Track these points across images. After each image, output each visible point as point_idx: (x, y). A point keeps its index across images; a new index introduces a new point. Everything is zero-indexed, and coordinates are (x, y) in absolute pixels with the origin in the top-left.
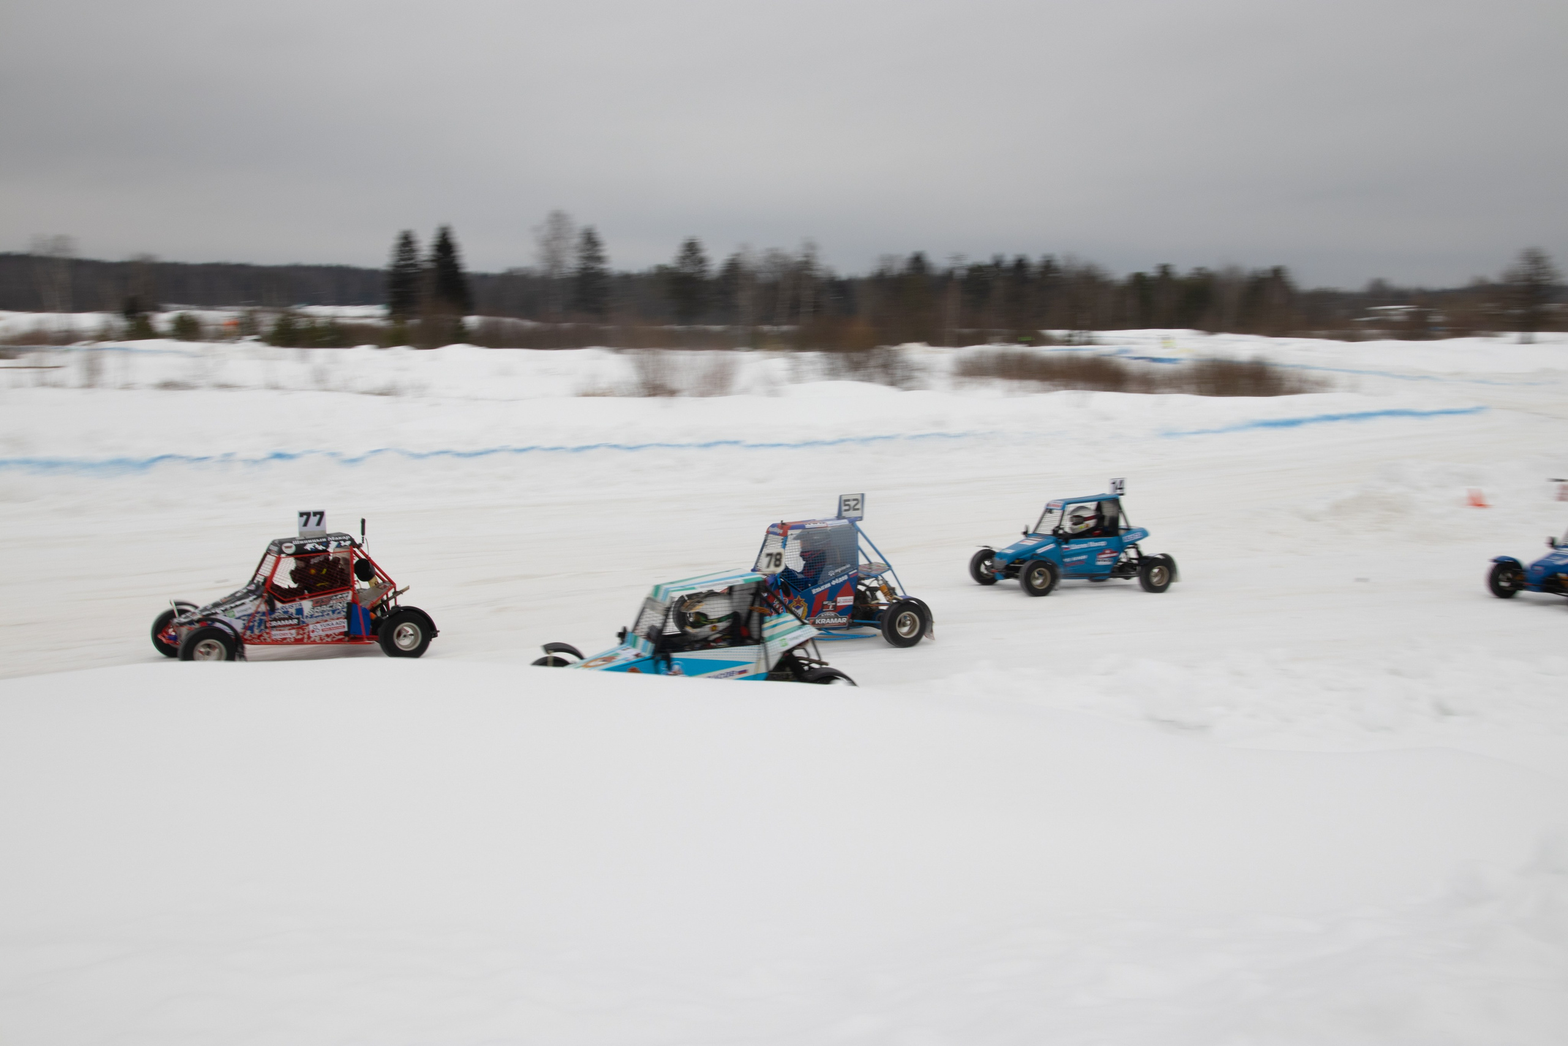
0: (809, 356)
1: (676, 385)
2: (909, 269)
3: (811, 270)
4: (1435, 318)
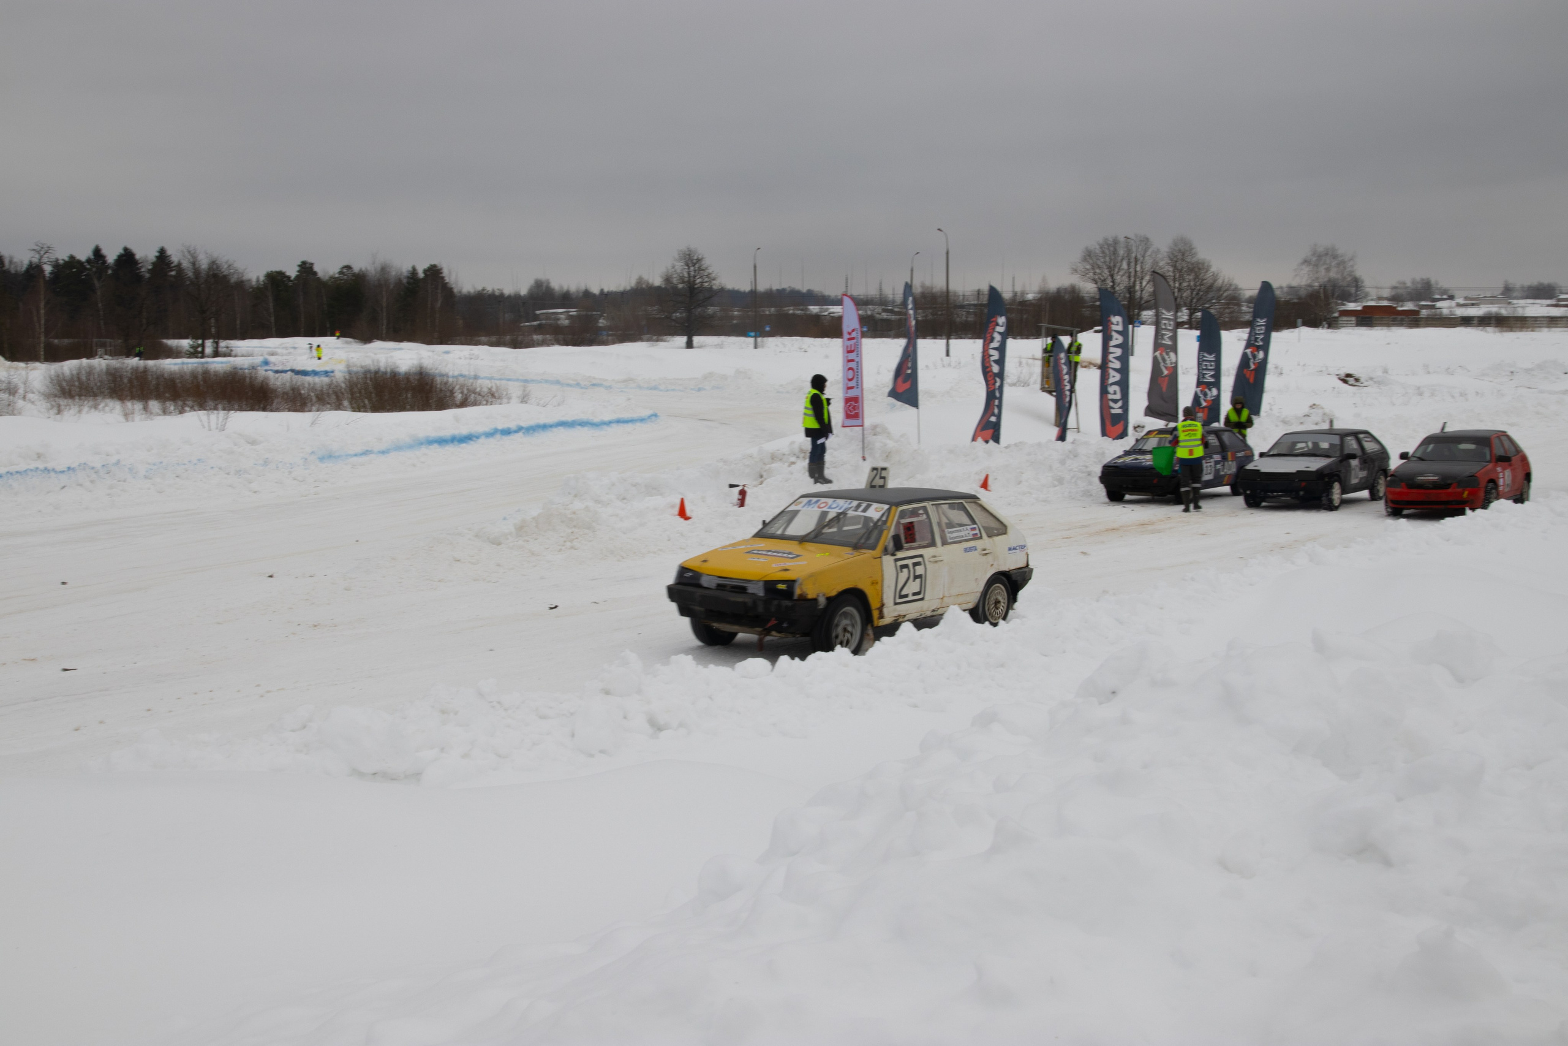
4: (602, 322)
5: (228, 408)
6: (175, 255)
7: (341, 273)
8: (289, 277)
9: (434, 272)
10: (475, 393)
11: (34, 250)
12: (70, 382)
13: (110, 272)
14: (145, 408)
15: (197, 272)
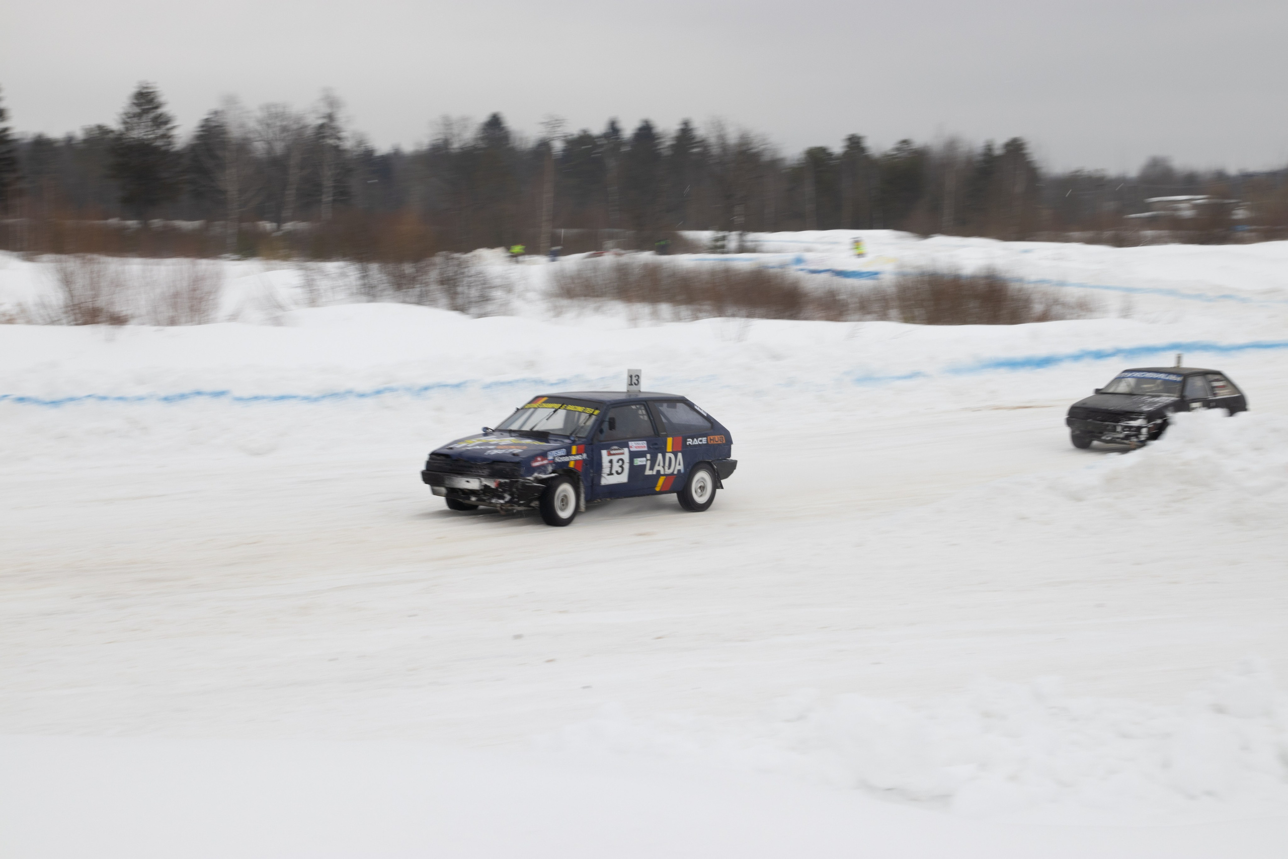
0: (332, 267)
1: (120, 308)
2: (482, 139)
3: (339, 139)
4: (1240, 214)
5: (750, 316)
6: (702, 129)
7: (898, 149)
8: (830, 154)
9: (1015, 148)
10: (1056, 302)
11: (543, 123)
12: (572, 278)
13: (624, 149)
14: (655, 315)
15: (724, 147)
